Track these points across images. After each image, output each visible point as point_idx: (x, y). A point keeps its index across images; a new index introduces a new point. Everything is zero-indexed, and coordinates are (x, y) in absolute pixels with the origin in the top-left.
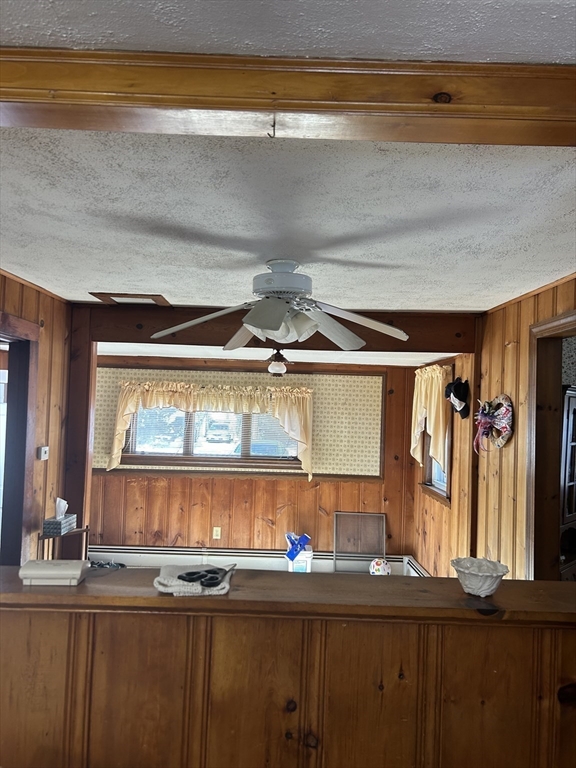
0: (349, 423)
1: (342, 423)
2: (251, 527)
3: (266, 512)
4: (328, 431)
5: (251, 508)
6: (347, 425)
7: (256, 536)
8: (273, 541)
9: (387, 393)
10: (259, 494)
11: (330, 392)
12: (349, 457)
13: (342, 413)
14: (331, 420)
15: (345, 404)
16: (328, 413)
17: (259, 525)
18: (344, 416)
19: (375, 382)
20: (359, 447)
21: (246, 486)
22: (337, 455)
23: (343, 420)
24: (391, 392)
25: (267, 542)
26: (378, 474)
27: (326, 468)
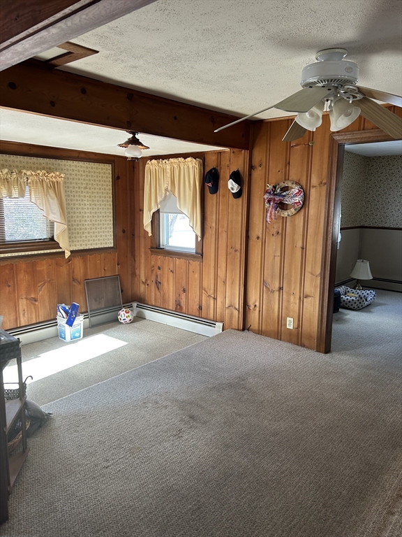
0: (90, 205)
1: (85, 205)
2: (16, 307)
3: (28, 292)
4: (75, 213)
5: (14, 290)
6: (89, 206)
7: (21, 315)
8: (37, 316)
9: (116, 179)
10: (21, 276)
11: (74, 176)
12: (92, 234)
13: (85, 197)
14: (76, 203)
15: (86, 188)
16: (74, 196)
17: (23, 304)
18: (86, 199)
19: (107, 170)
20: (99, 224)
21: (7, 271)
22: (83, 233)
23: (86, 202)
24: (118, 178)
25: (32, 318)
26: (112, 245)
27: (76, 245)
